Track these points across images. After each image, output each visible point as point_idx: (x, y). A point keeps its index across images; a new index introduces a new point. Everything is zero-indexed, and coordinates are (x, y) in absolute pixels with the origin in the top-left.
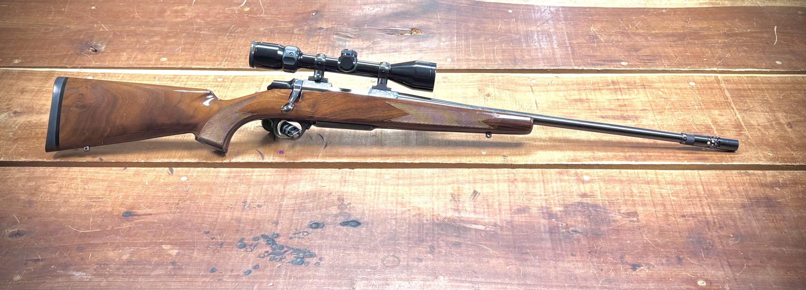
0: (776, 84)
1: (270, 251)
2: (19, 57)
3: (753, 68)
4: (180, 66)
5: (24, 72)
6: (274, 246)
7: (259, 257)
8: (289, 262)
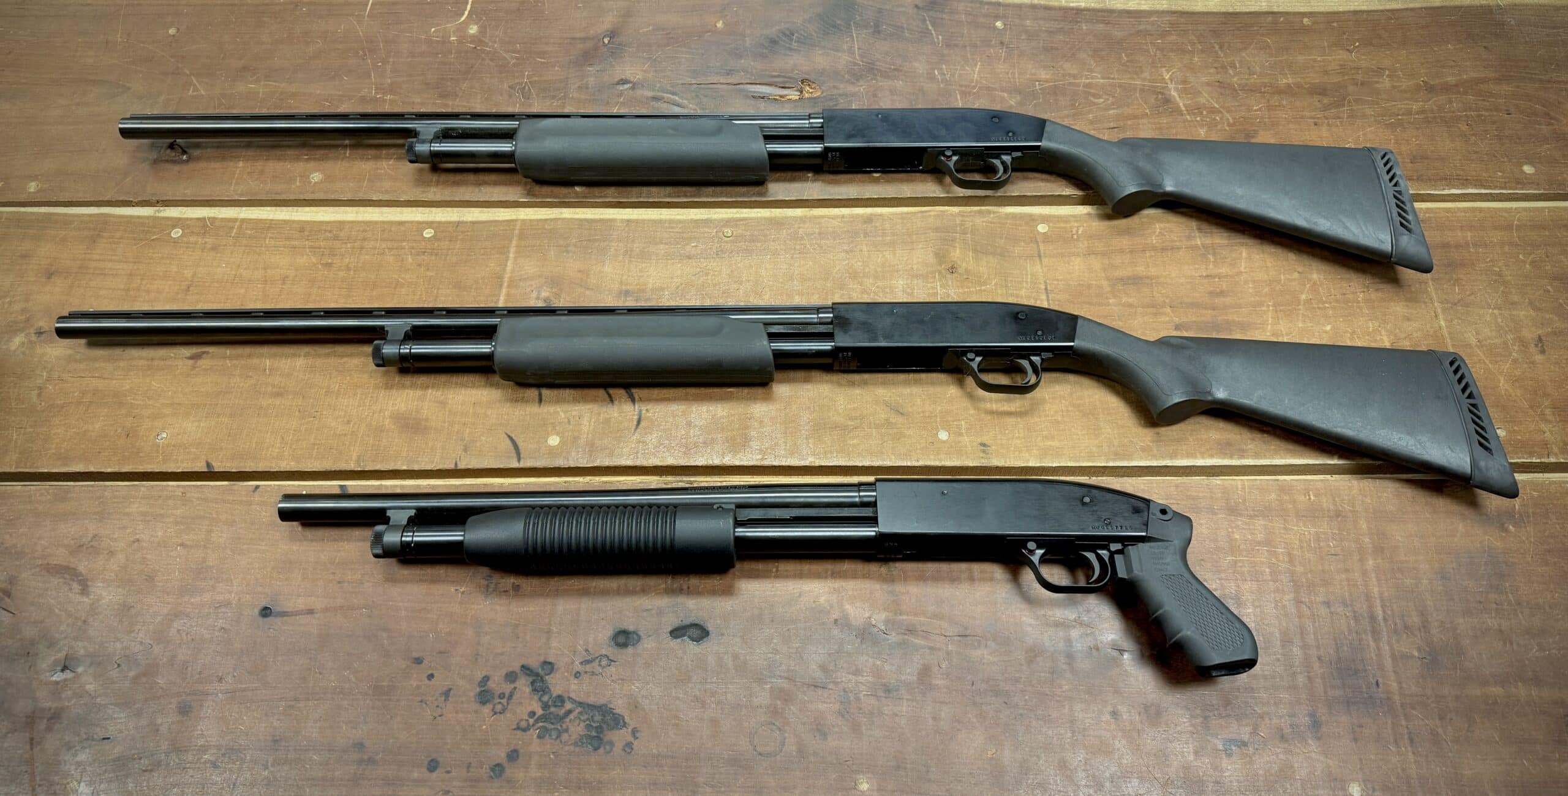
0: (1519, 228)
1: (540, 712)
2: (36, 176)
3: (1476, 186)
4: (349, 196)
5: (48, 218)
6: (545, 698)
7: (518, 728)
8: (575, 744)
